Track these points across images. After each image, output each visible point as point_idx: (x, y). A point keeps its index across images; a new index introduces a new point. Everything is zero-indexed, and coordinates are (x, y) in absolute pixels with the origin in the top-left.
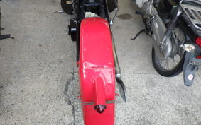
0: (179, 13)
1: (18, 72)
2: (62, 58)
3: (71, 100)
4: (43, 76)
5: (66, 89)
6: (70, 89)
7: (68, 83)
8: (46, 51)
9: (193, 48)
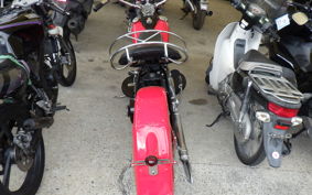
0: (250, 84)
1: (66, 155)
2: (118, 143)
3: (126, 189)
4: (95, 161)
5: (121, 178)
6: (126, 177)
7: (124, 171)
8: (100, 136)
9: (268, 116)
